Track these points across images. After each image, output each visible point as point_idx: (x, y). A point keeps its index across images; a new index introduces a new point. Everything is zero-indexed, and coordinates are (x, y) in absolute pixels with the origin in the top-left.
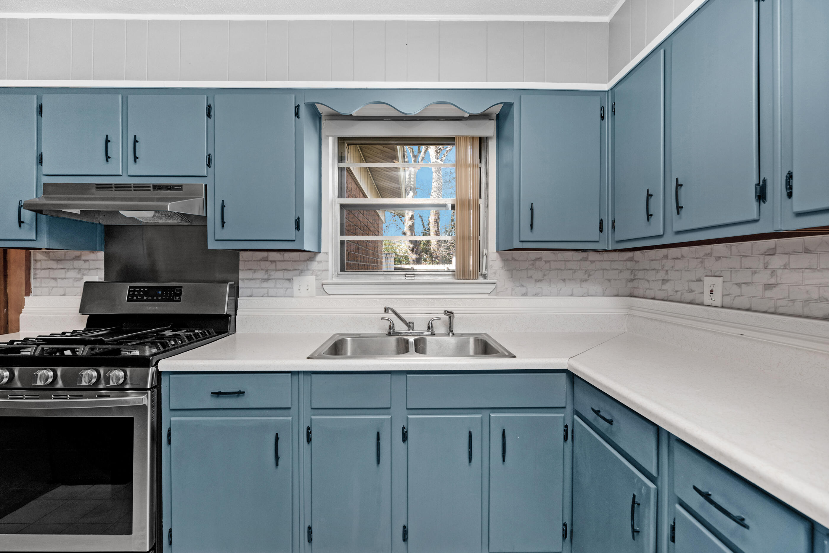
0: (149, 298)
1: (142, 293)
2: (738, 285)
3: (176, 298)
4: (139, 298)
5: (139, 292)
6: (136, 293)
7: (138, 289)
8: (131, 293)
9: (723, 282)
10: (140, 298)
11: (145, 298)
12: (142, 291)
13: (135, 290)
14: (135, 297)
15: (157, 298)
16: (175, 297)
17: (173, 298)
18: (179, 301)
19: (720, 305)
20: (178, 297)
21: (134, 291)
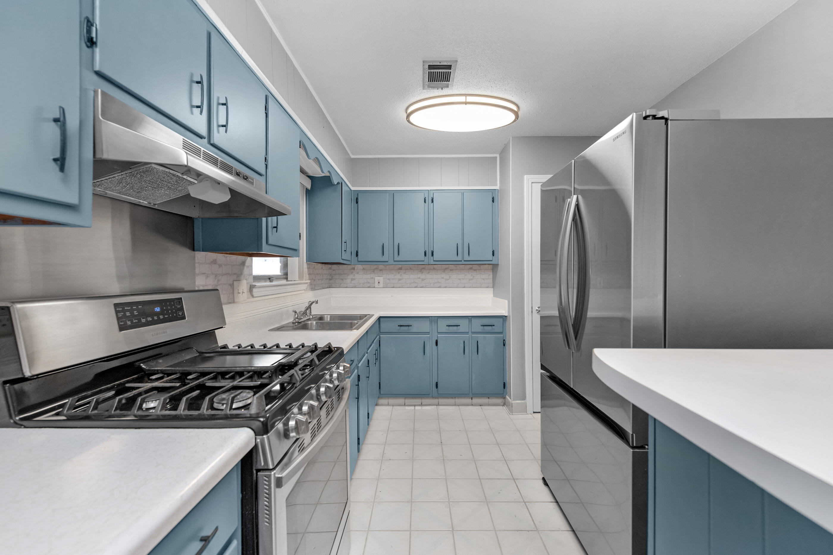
0: (148, 320)
1: (136, 313)
2: (389, 279)
3: (179, 315)
4: (134, 321)
5: (131, 311)
6: (128, 314)
7: (128, 307)
8: (120, 315)
9: (383, 279)
10: (137, 321)
11: (143, 320)
12: (135, 310)
13: (123, 308)
14: (128, 321)
15: (159, 318)
16: (178, 313)
17: (177, 315)
18: (184, 318)
19: (382, 287)
20: (181, 313)
21: (124, 311)
